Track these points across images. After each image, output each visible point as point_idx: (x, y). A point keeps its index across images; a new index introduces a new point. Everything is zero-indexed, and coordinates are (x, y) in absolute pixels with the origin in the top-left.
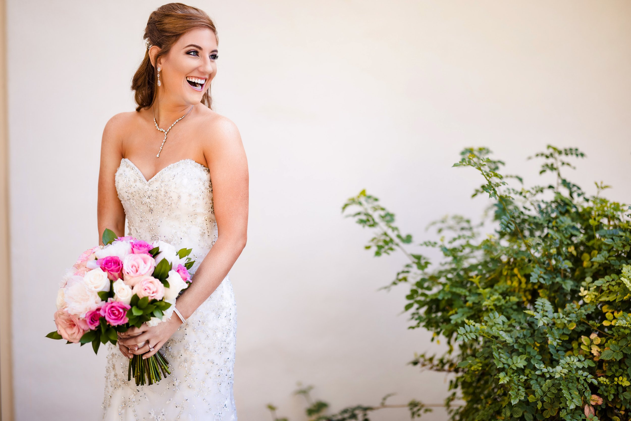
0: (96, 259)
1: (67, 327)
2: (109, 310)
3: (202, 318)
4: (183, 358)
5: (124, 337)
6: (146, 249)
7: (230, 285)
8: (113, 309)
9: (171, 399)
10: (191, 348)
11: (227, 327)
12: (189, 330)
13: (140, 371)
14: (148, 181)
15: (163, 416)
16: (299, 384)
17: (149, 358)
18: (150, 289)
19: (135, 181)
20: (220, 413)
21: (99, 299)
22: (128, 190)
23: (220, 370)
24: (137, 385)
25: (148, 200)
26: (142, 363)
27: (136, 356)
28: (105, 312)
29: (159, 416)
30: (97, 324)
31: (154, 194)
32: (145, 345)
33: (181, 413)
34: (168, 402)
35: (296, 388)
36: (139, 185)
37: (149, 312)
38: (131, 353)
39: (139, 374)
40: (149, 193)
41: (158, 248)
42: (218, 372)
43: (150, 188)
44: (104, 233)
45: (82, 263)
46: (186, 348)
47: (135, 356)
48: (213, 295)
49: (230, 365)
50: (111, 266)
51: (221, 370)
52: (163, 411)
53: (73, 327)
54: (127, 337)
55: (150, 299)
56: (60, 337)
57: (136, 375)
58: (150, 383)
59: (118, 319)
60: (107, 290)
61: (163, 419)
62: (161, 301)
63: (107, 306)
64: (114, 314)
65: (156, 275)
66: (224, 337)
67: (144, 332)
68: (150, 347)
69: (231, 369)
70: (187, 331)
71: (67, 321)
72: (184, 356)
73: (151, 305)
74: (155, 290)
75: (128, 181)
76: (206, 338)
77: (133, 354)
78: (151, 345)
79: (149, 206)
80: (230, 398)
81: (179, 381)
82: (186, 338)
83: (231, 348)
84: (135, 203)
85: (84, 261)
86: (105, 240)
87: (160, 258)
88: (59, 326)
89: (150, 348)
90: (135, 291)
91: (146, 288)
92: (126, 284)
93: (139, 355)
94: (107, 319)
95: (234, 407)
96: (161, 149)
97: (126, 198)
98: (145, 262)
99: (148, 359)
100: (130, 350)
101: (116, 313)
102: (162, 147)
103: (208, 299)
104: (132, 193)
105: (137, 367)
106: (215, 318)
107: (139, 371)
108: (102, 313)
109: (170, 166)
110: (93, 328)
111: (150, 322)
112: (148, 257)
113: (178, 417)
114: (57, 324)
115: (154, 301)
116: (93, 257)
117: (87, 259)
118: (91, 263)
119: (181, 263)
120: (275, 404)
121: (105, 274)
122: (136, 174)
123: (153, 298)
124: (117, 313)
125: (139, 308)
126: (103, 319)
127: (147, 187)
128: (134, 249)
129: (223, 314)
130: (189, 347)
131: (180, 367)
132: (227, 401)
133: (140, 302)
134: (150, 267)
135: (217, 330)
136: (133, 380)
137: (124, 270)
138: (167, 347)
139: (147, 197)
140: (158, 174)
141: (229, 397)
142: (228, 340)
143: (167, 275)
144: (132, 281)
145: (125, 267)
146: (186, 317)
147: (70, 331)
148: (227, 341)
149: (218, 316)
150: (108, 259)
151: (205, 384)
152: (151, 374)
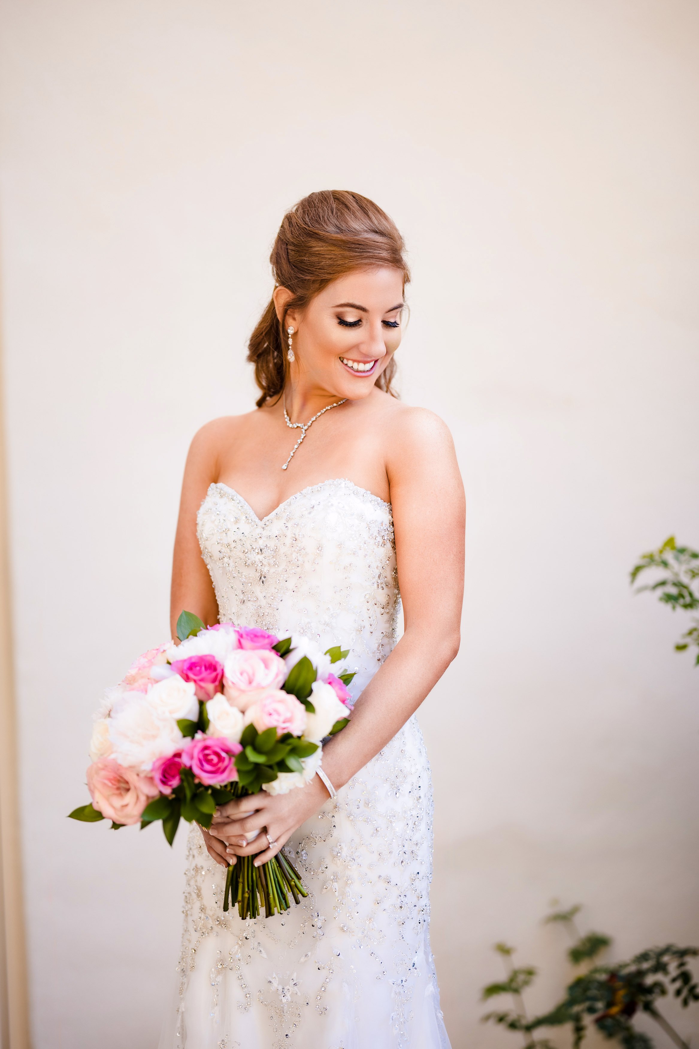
0: (169, 663)
1: (114, 794)
2: (199, 753)
3: (363, 793)
4: (329, 872)
5: (220, 820)
6: (266, 641)
7: (418, 732)
8: (207, 752)
9: (309, 954)
10: (345, 852)
11: (414, 813)
12: (340, 819)
13: (248, 889)
14: (261, 519)
15: (296, 987)
16: (555, 902)
17: (267, 863)
18: (278, 714)
19: (237, 520)
20: (404, 980)
21: (178, 733)
22: (221, 539)
23: (402, 896)
24: (243, 919)
25: (260, 557)
26: (254, 874)
27: (242, 860)
28: (192, 758)
29: (288, 987)
30: (175, 783)
31: (271, 544)
32: (258, 836)
33: (328, 980)
34: (303, 960)
35: (549, 911)
36: (245, 527)
37: (278, 758)
38: (232, 852)
39: (246, 895)
40: (261, 544)
41: (289, 640)
42: (399, 901)
43: (265, 533)
44: (180, 620)
45: (140, 671)
46: (335, 853)
47: (240, 859)
48: (385, 750)
49: (422, 885)
50: (200, 672)
51: (405, 895)
52: (294, 976)
53: (123, 793)
54: (226, 820)
55: (280, 732)
56: (98, 816)
57: (240, 898)
58: (268, 913)
59: (217, 772)
60: (194, 717)
61: (295, 992)
62: (299, 737)
63: (195, 746)
64: (209, 762)
65: (288, 688)
66: (408, 832)
67: (257, 811)
68: (270, 841)
69: (424, 893)
70: (336, 820)
71: (113, 782)
72: (332, 868)
73: (281, 746)
74: (288, 715)
75: (222, 521)
76: (374, 833)
77: (235, 855)
78: (270, 837)
79: (259, 568)
80: (424, 950)
81: (324, 918)
82: (335, 833)
83: (424, 852)
84: (232, 564)
85: (144, 667)
86: (181, 631)
87: (294, 658)
88: (98, 796)
89: (269, 843)
90: (251, 717)
91: (272, 712)
92: (232, 705)
93: (248, 857)
94: (196, 770)
95: (433, 967)
96: (292, 454)
97: (216, 555)
98: (267, 666)
99: (264, 866)
100: (231, 847)
101: (212, 760)
102: (294, 451)
103: (376, 757)
104: (228, 545)
105: (243, 883)
106: (389, 794)
107: (246, 890)
108: (185, 760)
109: (304, 491)
110: (167, 791)
111: (275, 784)
112: (272, 656)
113: (323, 989)
114: (92, 792)
115: (287, 737)
116: (161, 659)
117: (151, 663)
118: (160, 669)
119: (333, 672)
120: (510, 943)
121: (191, 686)
122: (240, 508)
123: (285, 731)
124: (215, 759)
125: (258, 750)
126: (189, 773)
127: (259, 530)
128: (243, 641)
129: (406, 788)
130: (340, 851)
131: (325, 891)
132: (416, 957)
133: (259, 741)
134: (277, 675)
135: (394, 818)
136: (235, 910)
137: (226, 678)
138: (297, 853)
139: (257, 551)
140: (282, 506)
141: (422, 948)
142: (417, 837)
143: (308, 690)
144: (243, 700)
145: (228, 674)
146: (338, 786)
147: (118, 802)
148: (414, 839)
149: (397, 791)
150: (193, 660)
151: (374, 923)
152: (271, 896)
